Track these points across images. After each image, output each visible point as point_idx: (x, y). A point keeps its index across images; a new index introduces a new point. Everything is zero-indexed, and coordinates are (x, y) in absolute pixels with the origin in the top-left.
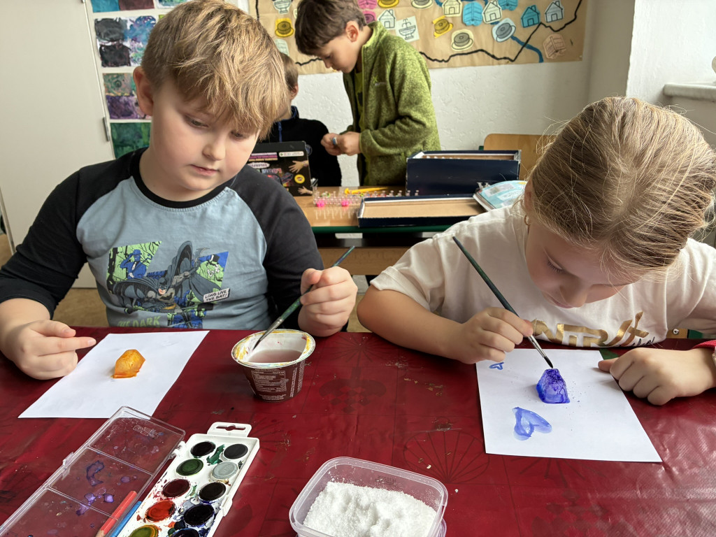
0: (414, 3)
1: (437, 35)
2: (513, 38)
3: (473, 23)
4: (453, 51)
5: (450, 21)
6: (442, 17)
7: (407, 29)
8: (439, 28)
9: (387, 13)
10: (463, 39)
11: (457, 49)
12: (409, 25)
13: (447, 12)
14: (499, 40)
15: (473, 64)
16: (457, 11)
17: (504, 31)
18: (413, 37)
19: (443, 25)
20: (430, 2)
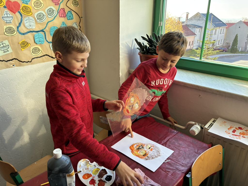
0: (5, 33)
1: (23, 49)
3: (40, 43)
4: (33, 57)
5: (28, 42)
6: (24, 40)
7: (4, 47)
8: (23, 46)
10: (36, 50)
11: (34, 55)
12: (4, 45)
15: (44, 62)
18: (8, 51)
19: (25, 44)
20: (16, 32)
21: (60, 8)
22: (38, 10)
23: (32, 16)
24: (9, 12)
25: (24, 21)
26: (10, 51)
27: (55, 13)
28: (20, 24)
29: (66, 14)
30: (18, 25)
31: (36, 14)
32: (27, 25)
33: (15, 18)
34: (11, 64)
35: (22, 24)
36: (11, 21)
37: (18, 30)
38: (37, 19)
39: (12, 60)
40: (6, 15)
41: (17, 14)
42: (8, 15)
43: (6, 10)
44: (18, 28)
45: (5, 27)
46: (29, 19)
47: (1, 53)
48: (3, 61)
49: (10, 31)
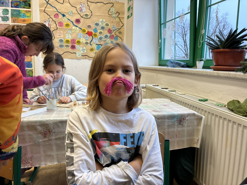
0: (85, 44)
1: (91, 52)
5: (94, 49)
6: (92, 48)
7: (83, 50)
9: (78, 46)
12: (84, 49)
13: (93, 47)
16: (95, 47)
18: (84, 52)
19: (92, 50)
20: (89, 44)
21: (111, 35)
22: (100, 35)
24: (88, 36)
26: (85, 51)
27: (108, 37)
28: (91, 41)
29: (114, 37)
30: (90, 41)
31: (99, 37)
32: (94, 41)
34: (85, 57)
35: (92, 41)
36: (88, 39)
37: (90, 43)
38: (99, 39)
39: (85, 56)
40: (86, 37)
41: (91, 37)
42: (87, 37)
43: (87, 35)
44: (90, 42)
45: (85, 42)
46: (96, 39)
47: (82, 52)
48: (82, 55)
49: (87, 43)
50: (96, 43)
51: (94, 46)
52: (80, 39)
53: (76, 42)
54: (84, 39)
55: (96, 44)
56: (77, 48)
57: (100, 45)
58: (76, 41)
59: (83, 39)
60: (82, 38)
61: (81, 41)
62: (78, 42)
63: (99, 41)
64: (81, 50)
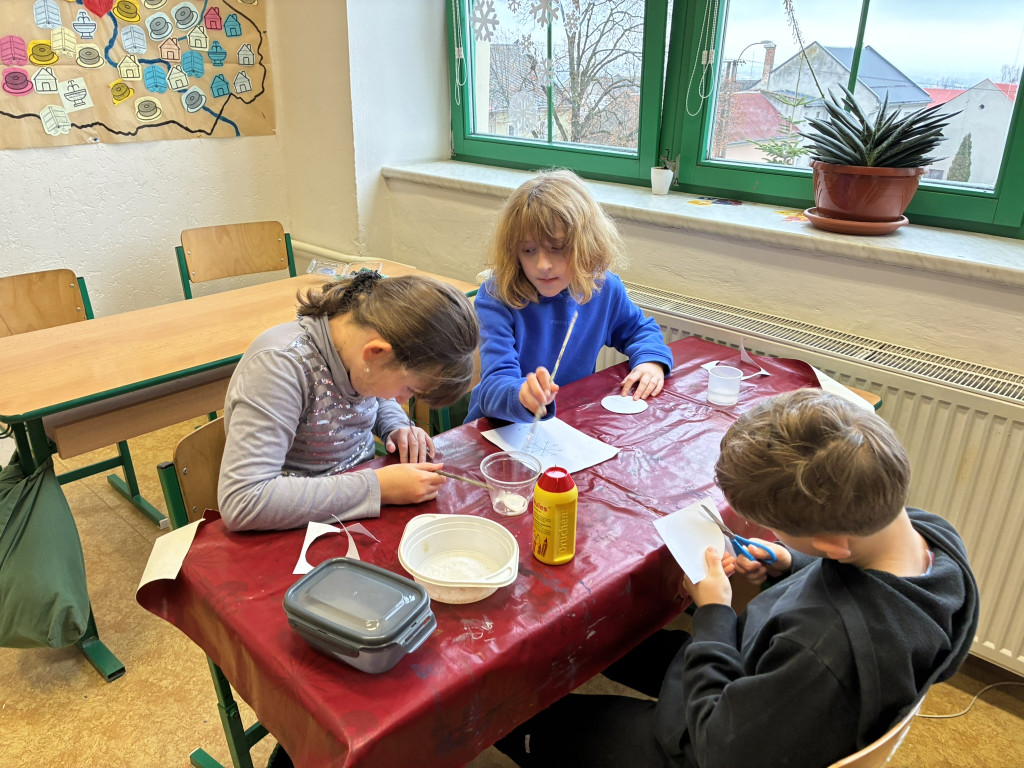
0: (79, 61)
1: (117, 103)
2: (204, 108)
3: (157, 89)
4: (139, 122)
5: (129, 85)
6: (119, 81)
7: (74, 92)
8: (117, 93)
9: (43, 72)
10: (148, 108)
11: (143, 120)
12: (76, 88)
13: (124, 74)
14: (190, 110)
15: (166, 138)
16: (136, 74)
17: (194, 100)
18: (83, 103)
19: (121, 90)
20: (101, 61)
21: (208, 7)
22: (154, 11)
23: (138, 25)
24: (88, 14)
25: (121, 35)
26: (89, 103)
27: (196, 17)
28: (112, 42)
29: (223, 21)
30: (107, 44)
31: (150, 19)
32: (127, 44)
33: (102, 26)
34: (91, 135)
35: (116, 42)
36: (92, 34)
37: (107, 57)
38: (150, 31)
39: (91, 126)
40: (81, 21)
41: (106, 18)
42: (86, 21)
43: (82, 9)
44: (107, 50)
45: (78, 48)
46: (132, 31)
47: (69, 107)
48: (73, 125)
49: (89, 56)
50: (135, 51)
51: (131, 71)
52: (48, 33)
53: (29, 53)
54: (70, 34)
55: (141, 61)
56: (40, 88)
57: (159, 61)
58: (30, 46)
59: (67, 31)
60: (58, 29)
61: (56, 45)
62: (37, 51)
63: (149, 40)
64: (63, 97)
